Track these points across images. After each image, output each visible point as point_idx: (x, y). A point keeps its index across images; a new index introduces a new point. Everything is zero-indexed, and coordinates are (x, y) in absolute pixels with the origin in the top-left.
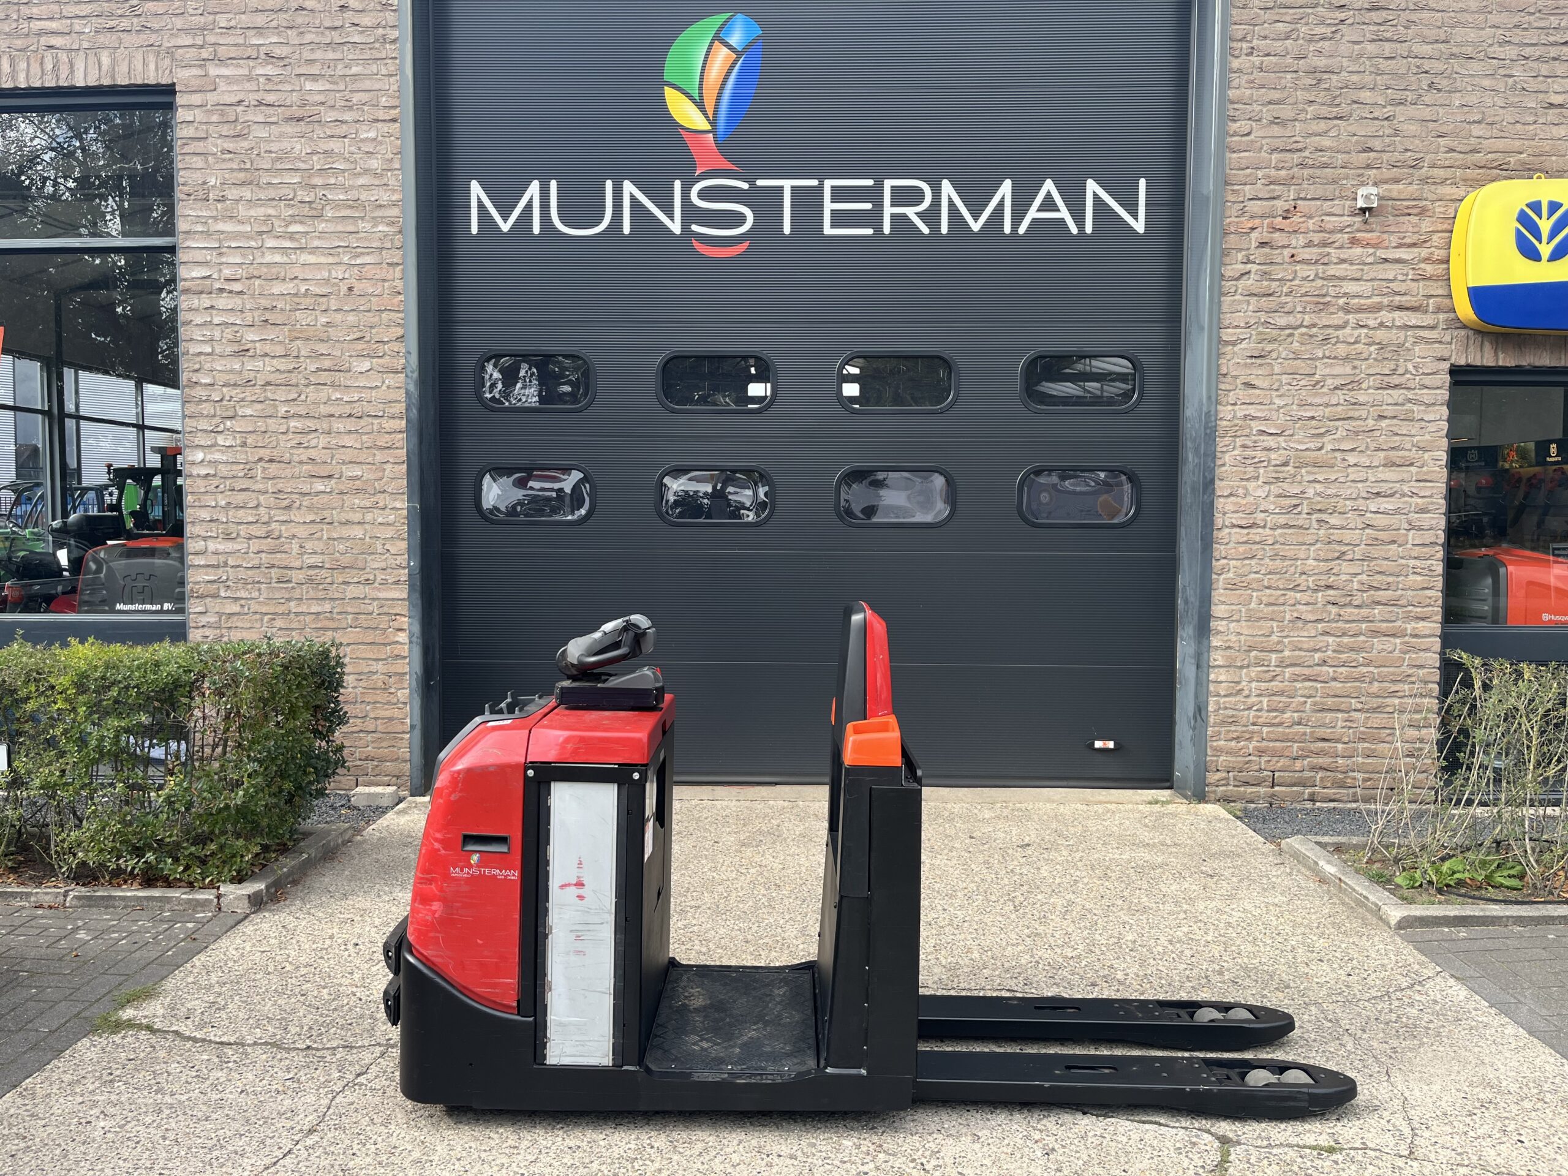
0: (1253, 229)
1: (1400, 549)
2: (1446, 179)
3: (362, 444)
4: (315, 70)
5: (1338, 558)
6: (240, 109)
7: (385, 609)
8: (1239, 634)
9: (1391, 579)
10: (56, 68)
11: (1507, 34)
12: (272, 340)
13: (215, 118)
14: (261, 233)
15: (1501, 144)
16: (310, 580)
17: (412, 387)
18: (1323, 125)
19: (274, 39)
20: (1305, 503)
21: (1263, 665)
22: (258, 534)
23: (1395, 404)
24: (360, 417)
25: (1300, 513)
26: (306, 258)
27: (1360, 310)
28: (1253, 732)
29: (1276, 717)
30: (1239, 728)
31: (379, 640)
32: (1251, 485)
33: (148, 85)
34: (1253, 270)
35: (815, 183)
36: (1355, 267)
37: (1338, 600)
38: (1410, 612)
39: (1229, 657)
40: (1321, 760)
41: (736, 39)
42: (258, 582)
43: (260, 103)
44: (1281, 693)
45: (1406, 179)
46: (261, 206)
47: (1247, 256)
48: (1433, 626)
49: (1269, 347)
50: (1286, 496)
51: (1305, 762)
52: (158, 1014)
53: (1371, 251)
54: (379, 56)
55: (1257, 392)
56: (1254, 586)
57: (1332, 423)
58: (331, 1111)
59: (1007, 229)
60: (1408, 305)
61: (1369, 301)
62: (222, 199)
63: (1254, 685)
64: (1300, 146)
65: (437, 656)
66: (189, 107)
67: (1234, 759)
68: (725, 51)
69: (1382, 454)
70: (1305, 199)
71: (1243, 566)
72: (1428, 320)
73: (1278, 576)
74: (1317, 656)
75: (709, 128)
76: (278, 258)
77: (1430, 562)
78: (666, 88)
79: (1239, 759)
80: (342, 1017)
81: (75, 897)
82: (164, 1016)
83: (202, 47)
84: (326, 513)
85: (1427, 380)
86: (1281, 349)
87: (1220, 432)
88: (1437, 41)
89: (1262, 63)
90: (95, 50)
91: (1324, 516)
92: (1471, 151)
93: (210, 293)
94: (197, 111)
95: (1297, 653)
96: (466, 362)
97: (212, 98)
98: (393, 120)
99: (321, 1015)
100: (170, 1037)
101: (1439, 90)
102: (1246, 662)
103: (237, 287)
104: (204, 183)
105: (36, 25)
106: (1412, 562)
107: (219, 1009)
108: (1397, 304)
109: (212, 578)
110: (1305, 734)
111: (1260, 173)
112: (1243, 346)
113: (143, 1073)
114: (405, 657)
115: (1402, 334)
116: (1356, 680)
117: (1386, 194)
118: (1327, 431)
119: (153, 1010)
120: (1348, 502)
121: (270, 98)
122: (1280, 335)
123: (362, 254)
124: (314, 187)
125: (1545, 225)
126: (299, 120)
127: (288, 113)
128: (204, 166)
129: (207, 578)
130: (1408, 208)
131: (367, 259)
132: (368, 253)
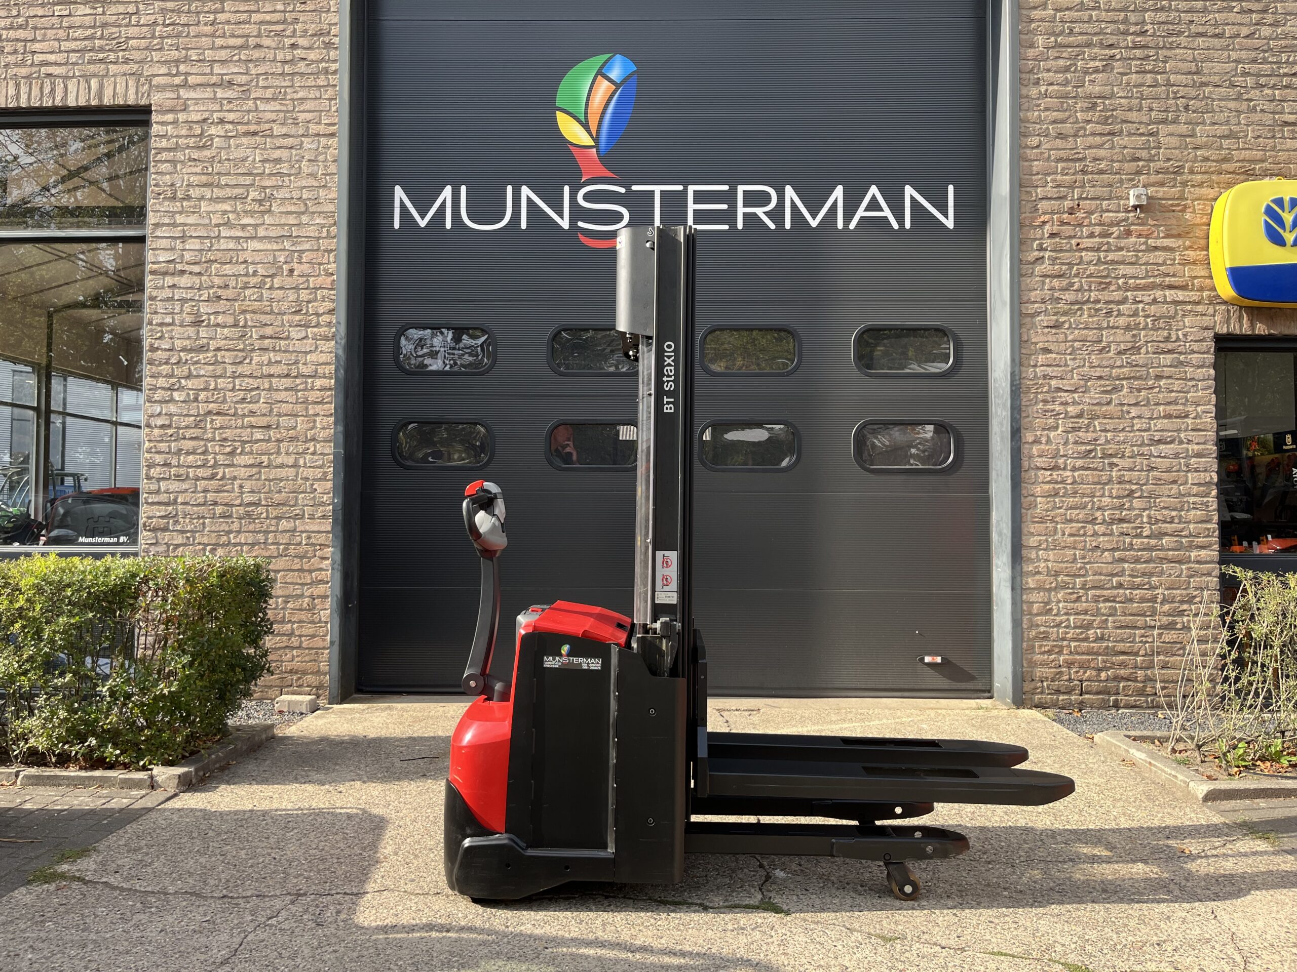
0: (1044, 223)
1: (1181, 488)
2: (1203, 183)
3: (297, 399)
4: (269, 93)
5: (1128, 495)
6: (205, 125)
7: (313, 540)
8: (1046, 560)
9: (1174, 513)
10: (52, 91)
11: (1246, 66)
12: (224, 313)
13: (184, 132)
14: (218, 225)
15: (1246, 154)
16: (248, 515)
17: (341, 352)
18: (1098, 139)
19: (236, 70)
20: (1098, 448)
21: (1068, 588)
22: (205, 475)
23: (1170, 366)
24: (296, 377)
25: (1094, 457)
26: (254, 245)
27: (1137, 288)
28: (1062, 647)
29: (1082, 633)
30: (1051, 643)
31: (306, 567)
32: (1052, 434)
33: (129, 106)
34: (1047, 256)
35: (680, 188)
36: (1131, 254)
37: (1130, 531)
38: (1193, 541)
39: (1038, 581)
40: (1122, 671)
41: (616, 73)
42: (203, 517)
43: (222, 121)
44: (1085, 612)
45: (1170, 182)
46: (220, 203)
47: (1041, 245)
48: (1213, 553)
49: (1062, 319)
50: (1081, 443)
51: (1109, 673)
52: (90, 868)
53: (1143, 240)
54: (322, 84)
55: (1054, 356)
56: (1058, 519)
57: (1117, 382)
58: (243, 947)
59: (840, 225)
60: (1177, 284)
61: (1143, 281)
62: (188, 198)
63: (1061, 605)
64: (1081, 156)
65: (356, 583)
66: (163, 123)
67: (1047, 670)
68: (606, 83)
69: (1161, 408)
70: (1086, 198)
71: (1048, 502)
72: (1194, 296)
73: (1078, 511)
74: (1115, 580)
75: (593, 144)
76: (231, 246)
77: (1205, 500)
78: (557, 112)
79: (1052, 670)
80: (256, 873)
81: (25, 776)
82: (95, 871)
83: (175, 75)
84: (265, 458)
85: (1195, 347)
86: (1072, 320)
87: (1024, 389)
88: (1189, 73)
89: (1047, 90)
90: (87, 78)
91: (1115, 460)
92: (1222, 160)
93: (173, 274)
94: (169, 128)
95: (1097, 577)
96: (386, 333)
97: (182, 117)
98: (332, 135)
99: (238, 871)
100: (100, 887)
101: (1194, 112)
102: (1053, 585)
103: (196, 269)
104: (173, 185)
105: (38, 58)
106: (1192, 499)
107: (146, 866)
108: (1167, 283)
109: (163, 514)
110: (1107, 647)
111: (1049, 179)
112: (1039, 318)
113: (72, 915)
114: (327, 582)
115: (1172, 308)
116: (1148, 601)
117: (1154, 194)
118: (1114, 389)
119: (87, 866)
120: (1135, 448)
121: (231, 116)
122: (1070, 309)
123: (302, 242)
124: (265, 188)
125: (1288, 218)
126: (255, 134)
127: (245, 128)
128: (174, 171)
129: (158, 514)
130: (1172, 205)
131: (307, 246)
132: (307, 242)
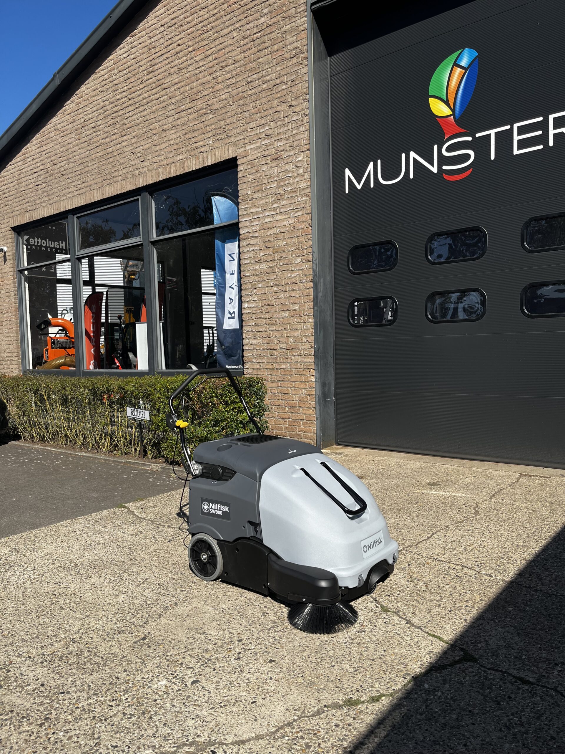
3: (298, 295)
4: (281, 136)
6: (257, 160)
7: (307, 367)
10: (203, 160)
12: (268, 254)
13: (249, 167)
14: (264, 210)
16: (281, 354)
17: (315, 268)
19: (267, 128)
22: (264, 336)
24: (297, 283)
31: (305, 380)
33: (229, 159)
35: (508, 127)
41: (465, 62)
42: (265, 356)
43: (263, 156)
46: (264, 199)
52: (136, 505)
54: (302, 123)
62: (252, 199)
65: (333, 389)
66: (242, 164)
68: (459, 70)
75: (451, 113)
76: (269, 220)
78: (430, 99)
83: (245, 138)
84: (286, 326)
90: (213, 149)
93: (249, 238)
94: (244, 165)
97: (248, 159)
98: (308, 150)
103: (256, 234)
104: (247, 194)
109: (251, 354)
114: (314, 388)
121: (266, 153)
123: (297, 211)
124: (281, 186)
126: (276, 159)
127: (272, 157)
128: (247, 187)
129: (249, 354)
131: (299, 213)
132: (299, 211)
